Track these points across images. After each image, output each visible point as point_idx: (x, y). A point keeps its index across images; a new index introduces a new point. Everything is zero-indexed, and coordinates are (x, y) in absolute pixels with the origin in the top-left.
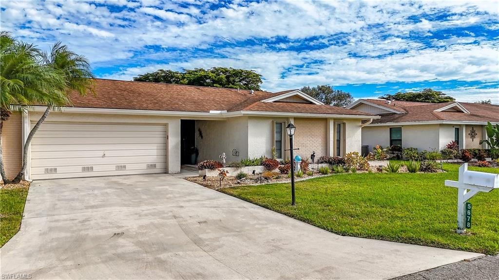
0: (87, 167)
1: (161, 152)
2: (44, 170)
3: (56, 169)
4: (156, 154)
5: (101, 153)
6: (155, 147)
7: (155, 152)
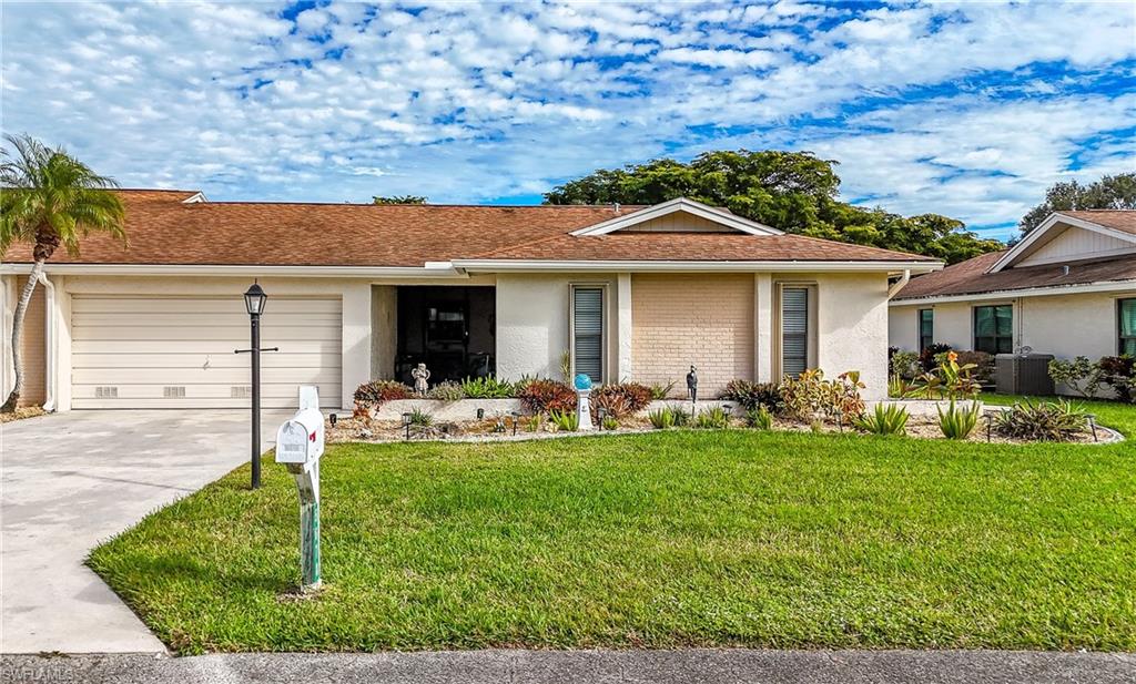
0: (173, 389)
1: (331, 360)
2: (94, 390)
3: (115, 389)
4: (319, 365)
5: (201, 360)
6: (317, 347)
7: (317, 360)
